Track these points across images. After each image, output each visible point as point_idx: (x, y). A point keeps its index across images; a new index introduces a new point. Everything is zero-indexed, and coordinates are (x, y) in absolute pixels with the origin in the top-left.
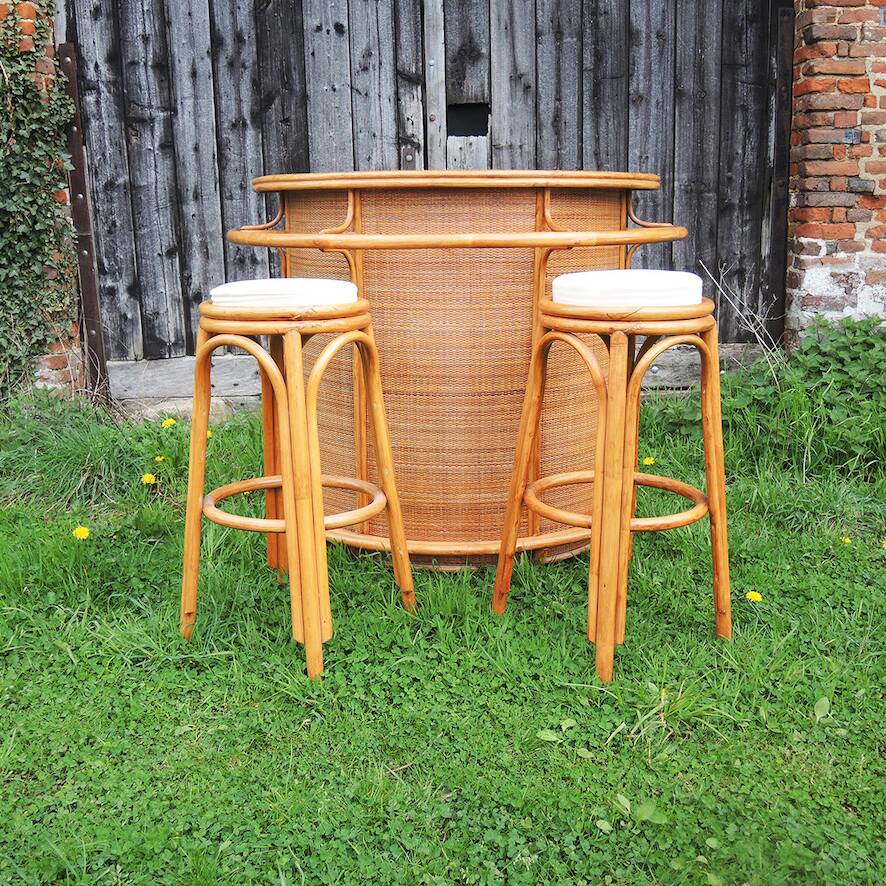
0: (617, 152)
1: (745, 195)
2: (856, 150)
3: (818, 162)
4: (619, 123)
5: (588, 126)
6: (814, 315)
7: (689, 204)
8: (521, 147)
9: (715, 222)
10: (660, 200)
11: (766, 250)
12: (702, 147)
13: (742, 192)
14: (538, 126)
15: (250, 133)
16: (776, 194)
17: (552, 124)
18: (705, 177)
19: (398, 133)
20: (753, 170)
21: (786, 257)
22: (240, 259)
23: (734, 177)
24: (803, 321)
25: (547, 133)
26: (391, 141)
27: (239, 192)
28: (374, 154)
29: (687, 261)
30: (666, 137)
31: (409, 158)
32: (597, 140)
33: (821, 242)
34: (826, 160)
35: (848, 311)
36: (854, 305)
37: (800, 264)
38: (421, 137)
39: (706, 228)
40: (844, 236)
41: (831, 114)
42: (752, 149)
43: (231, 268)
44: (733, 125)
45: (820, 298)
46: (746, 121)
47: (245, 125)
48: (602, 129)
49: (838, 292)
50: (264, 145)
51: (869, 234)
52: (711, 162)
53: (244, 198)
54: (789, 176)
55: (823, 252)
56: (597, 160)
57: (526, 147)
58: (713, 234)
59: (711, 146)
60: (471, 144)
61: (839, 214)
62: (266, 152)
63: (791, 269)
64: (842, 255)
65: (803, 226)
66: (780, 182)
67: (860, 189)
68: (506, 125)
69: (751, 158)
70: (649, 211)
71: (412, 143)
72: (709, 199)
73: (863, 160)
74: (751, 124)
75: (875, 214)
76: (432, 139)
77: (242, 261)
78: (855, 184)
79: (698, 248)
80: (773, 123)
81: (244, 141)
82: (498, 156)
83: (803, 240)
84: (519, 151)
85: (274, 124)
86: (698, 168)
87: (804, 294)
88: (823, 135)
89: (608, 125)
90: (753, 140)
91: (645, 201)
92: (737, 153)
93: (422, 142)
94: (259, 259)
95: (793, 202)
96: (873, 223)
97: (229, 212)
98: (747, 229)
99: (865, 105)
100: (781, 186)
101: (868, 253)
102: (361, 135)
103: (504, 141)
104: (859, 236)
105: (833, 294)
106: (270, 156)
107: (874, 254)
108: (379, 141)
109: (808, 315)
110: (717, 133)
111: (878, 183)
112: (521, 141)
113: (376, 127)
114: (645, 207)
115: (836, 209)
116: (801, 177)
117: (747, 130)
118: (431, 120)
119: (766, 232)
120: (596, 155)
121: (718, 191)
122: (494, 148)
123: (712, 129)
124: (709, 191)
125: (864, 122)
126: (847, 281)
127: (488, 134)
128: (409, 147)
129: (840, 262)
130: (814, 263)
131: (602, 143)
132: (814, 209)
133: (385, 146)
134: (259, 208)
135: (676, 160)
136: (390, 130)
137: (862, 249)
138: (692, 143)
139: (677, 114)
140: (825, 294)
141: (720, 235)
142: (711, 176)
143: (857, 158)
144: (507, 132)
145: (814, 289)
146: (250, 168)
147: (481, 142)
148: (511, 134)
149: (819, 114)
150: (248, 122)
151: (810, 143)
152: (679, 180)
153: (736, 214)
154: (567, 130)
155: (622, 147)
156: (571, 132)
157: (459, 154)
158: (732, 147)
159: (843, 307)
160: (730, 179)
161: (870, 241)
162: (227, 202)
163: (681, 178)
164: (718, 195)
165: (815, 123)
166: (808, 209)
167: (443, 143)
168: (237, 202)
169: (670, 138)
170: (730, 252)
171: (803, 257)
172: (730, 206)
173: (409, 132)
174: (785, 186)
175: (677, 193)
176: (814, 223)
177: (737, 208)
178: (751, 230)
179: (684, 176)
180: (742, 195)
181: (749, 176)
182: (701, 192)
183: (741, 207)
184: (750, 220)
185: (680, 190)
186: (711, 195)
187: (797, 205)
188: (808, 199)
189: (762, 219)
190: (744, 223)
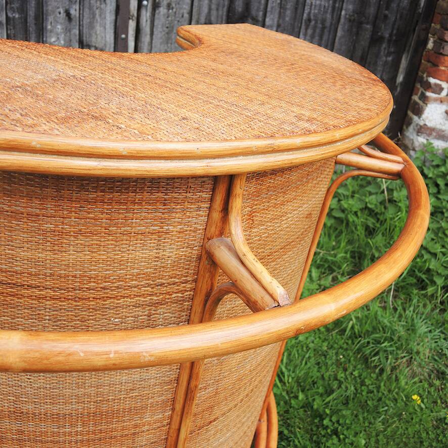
6: (425, 142)
7: (350, 30)
9: (366, 49)
10: (328, 24)
16: (419, 36)
18: (367, 11)
20: (405, 12)
21: (414, 86)
23: (389, 15)
24: (416, 144)
33: (445, 85)
37: (424, 98)
45: (432, 130)
54: (432, 23)
55: (444, 93)
63: (415, 98)
65: (434, 69)
66: (424, 26)
69: (405, 2)
70: (318, 31)
72: (367, 29)
83: (432, 80)
86: (362, 3)
87: (422, 123)
91: (316, 22)
95: (430, 45)
98: (390, 59)
100: (424, 30)
105: (444, 128)
109: (421, 140)
114: (315, 28)
116: (442, 27)
119: (404, 63)
121: (374, 25)
124: (367, 23)
130: (436, 100)
132: (446, 57)
140: (439, 127)
142: (371, 11)
145: (430, 121)
152: (346, 10)
153: (384, 46)
160: (386, 17)
163: (348, 8)
164: (374, 28)
166: (441, 56)
171: (429, 94)
172: (381, 39)
174: (427, 30)
175: (342, 20)
176: (443, 68)
177: (386, 41)
178: (393, 60)
179: (351, 7)
180: (392, 31)
181: (401, 17)
182: (361, 23)
183: (389, 41)
184: (394, 52)
185: (345, 18)
186: (368, 26)
187: (432, 49)
188: (443, 48)
189: (403, 53)
190: (389, 54)
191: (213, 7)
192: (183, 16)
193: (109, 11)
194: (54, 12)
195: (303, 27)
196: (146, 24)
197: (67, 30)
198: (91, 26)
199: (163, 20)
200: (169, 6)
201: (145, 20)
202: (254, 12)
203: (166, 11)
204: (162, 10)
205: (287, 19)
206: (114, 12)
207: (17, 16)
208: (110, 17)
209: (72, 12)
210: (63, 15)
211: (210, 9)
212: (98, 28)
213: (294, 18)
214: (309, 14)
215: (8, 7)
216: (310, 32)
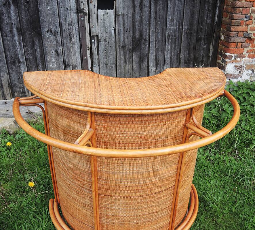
0: (163, 18)
1: (206, 35)
2: (248, 22)
3: (235, 26)
4: (164, 6)
5: (153, 7)
6: (228, 80)
7: (187, 37)
8: (127, 15)
9: (195, 44)
10: (177, 36)
11: (211, 54)
12: (193, 17)
13: (205, 33)
14: (134, 7)
15: (12, 8)
16: (216, 35)
17: (139, 6)
18: (193, 28)
19: (77, 8)
20: (209, 25)
22: (13, 61)
25: (137, 9)
26: (75, 11)
27: (9, 33)
28: (68, 17)
29: (185, 58)
30: (181, 12)
31: (82, 18)
32: (156, 13)
33: (233, 55)
34: (238, 26)
35: (239, 79)
36: (241, 77)
37: (225, 62)
38: (87, 10)
39: (192, 46)
40: (240, 53)
41: (241, 9)
42: (210, 18)
43: (9, 65)
44: (204, 8)
45: (231, 75)
46: (209, 7)
47: (9, 4)
48: (158, 8)
49: (237, 73)
50: (19, 13)
51: (248, 52)
52: (196, 22)
53: (12, 36)
54: (221, 28)
55: (233, 58)
56: (156, 20)
57: (129, 15)
58: (194, 48)
59: (196, 17)
60: (107, 13)
61: (239, 45)
62: (20, 16)
63: (219, 61)
64: (239, 59)
65: (227, 49)
66: (218, 30)
67: (247, 36)
68: (121, 5)
69: (209, 21)
71: (83, 12)
72: (194, 36)
73: (250, 26)
74: (210, 8)
75: (250, 45)
76: (91, 11)
77: (14, 62)
78: (246, 35)
79: (189, 53)
80: (218, 8)
81: (10, 12)
82: (118, 18)
83: (227, 54)
84: (126, 16)
85: (23, 4)
86: (191, 24)
87: (226, 73)
88: (238, 17)
89: (160, 7)
90: (210, 15)
91: (172, 36)
92: (205, 19)
93: (87, 12)
94: (21, 61)
95: (222, 38)
96: (250, 48)
97: (6, 42)
98: (205, 46)
99: (252, 6)
101: (246, 58)
102: (61, 9)
103: (121, 12)
104: (245, 53)
105: (235, 73)
106: (22, 18)
107: (248, 59)
108: (69, 11)
110: (199, 11)
111: (253, 34)
112: (127, 12)
113: (67, 5)
114: (172, 39)
115: (239, 43)
117: (209, 10)
118: (91, 3)
119: (211, 47)
120: (155, 18)
121: (197, 33)
122: (116, 15)
123: (197, 10)
124: (194, 33)
125: (251, 12)
126: (239, 69)
127: (114, 9)
128: (82, 14)
129: (238, 61)
130: (230, 62)
131: (158, 14)
132: (232, 43)
133: (72, 14)
134: (19, 40)
135: (184, 21)
136: (74, 6)
137: (245, 57)
138: (189, 15)
139: (185, 3)
140: (233, 73)
141: (196, 49)
142: (195, 27)
143: (248, 25)
144: (121, 9)
145: (229, 71)
146: (13, 23)
147: (111, 12)
148: (123, 9)
149: (238, 9)
150: (11, 3)
151: (234, 19)
152: (184, 29)
153: (202, 41)
154: (145, 8)
155: (165, 16)
156: (146, 9)
157: (102, 17)
158: (203, 17)
159: (238, 77)
160: (202, 29)
161: (248, 54)
162: (5, 38)
163: (185, 28)
164: (197, 35)
165: (235, 12)
166: (230, 43)
167: (96, 13)
168: (9, 37)
169: (182, 13)
170: (199, 55)
171: (226, 60)
172: (201, 39)
173: (82, 8)
174: (219, 32)
175: (183, 34)
176: (231, 48)
177: (203, 39)
178: (207, 47)
179: (186, 27)
180: (205, 34)
181: (208, 27)
182: (191, 33)
183: (204, 39)
184: (207, 43)
185: (185, 32)
186: (195, 34)
187: (224, 40)
188: (230, 40)
189: (211, 43)
190: (205, 44)
191: (126, 37)
192: (112, 44)
193: (77, 47)
194: (50, 52)
195: (167, 39)
196: (95, 51)
197: (57, 60)
198: (69, 56)
199: (103, 47)
200: (105, 41)
201: (94, 49)
202: (144, 37)
203: (104, 43)
204: (102, 43)
205: (159, 37)
206: (79, 48)
207: (31, 57)
208: (77, 50)
209: (59, 51)
210: (54, 53)
211: (124, 39)
212: (73, 56)
213: (162, 36)
214: (169, 33)
215: (26, 54)
216: (170, 41)
